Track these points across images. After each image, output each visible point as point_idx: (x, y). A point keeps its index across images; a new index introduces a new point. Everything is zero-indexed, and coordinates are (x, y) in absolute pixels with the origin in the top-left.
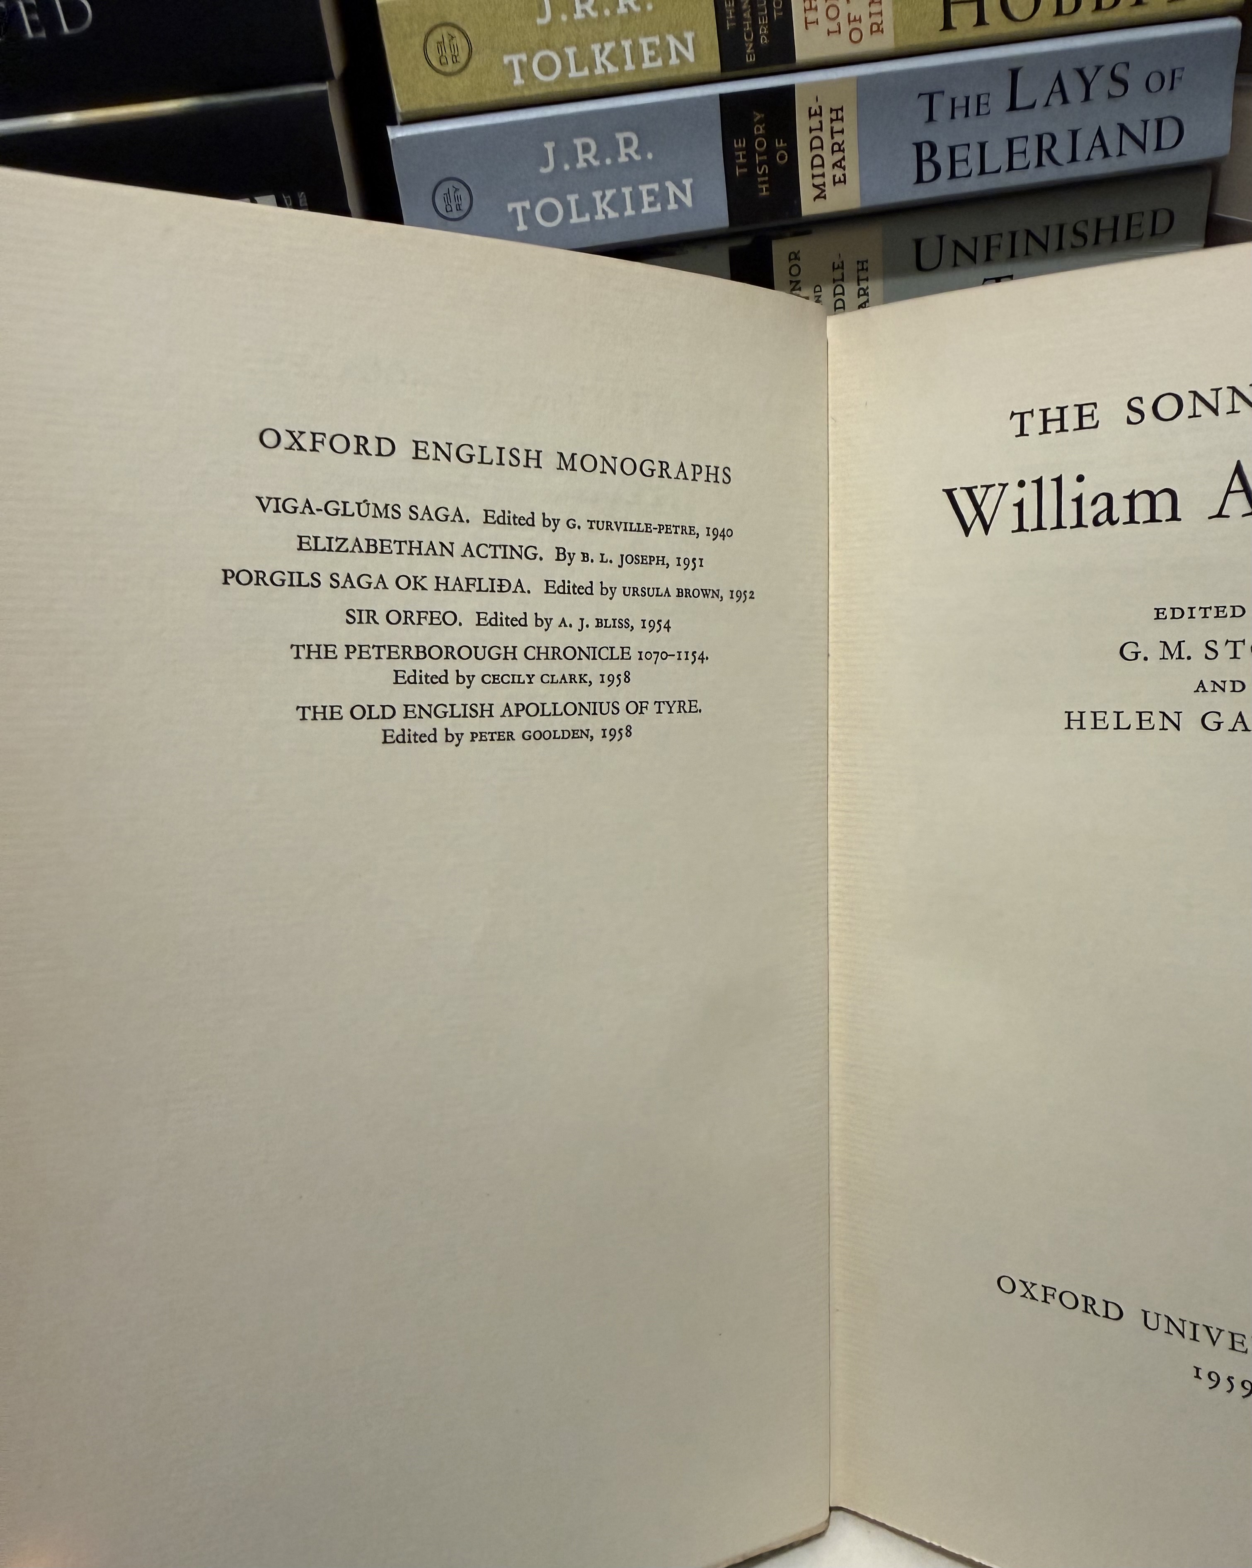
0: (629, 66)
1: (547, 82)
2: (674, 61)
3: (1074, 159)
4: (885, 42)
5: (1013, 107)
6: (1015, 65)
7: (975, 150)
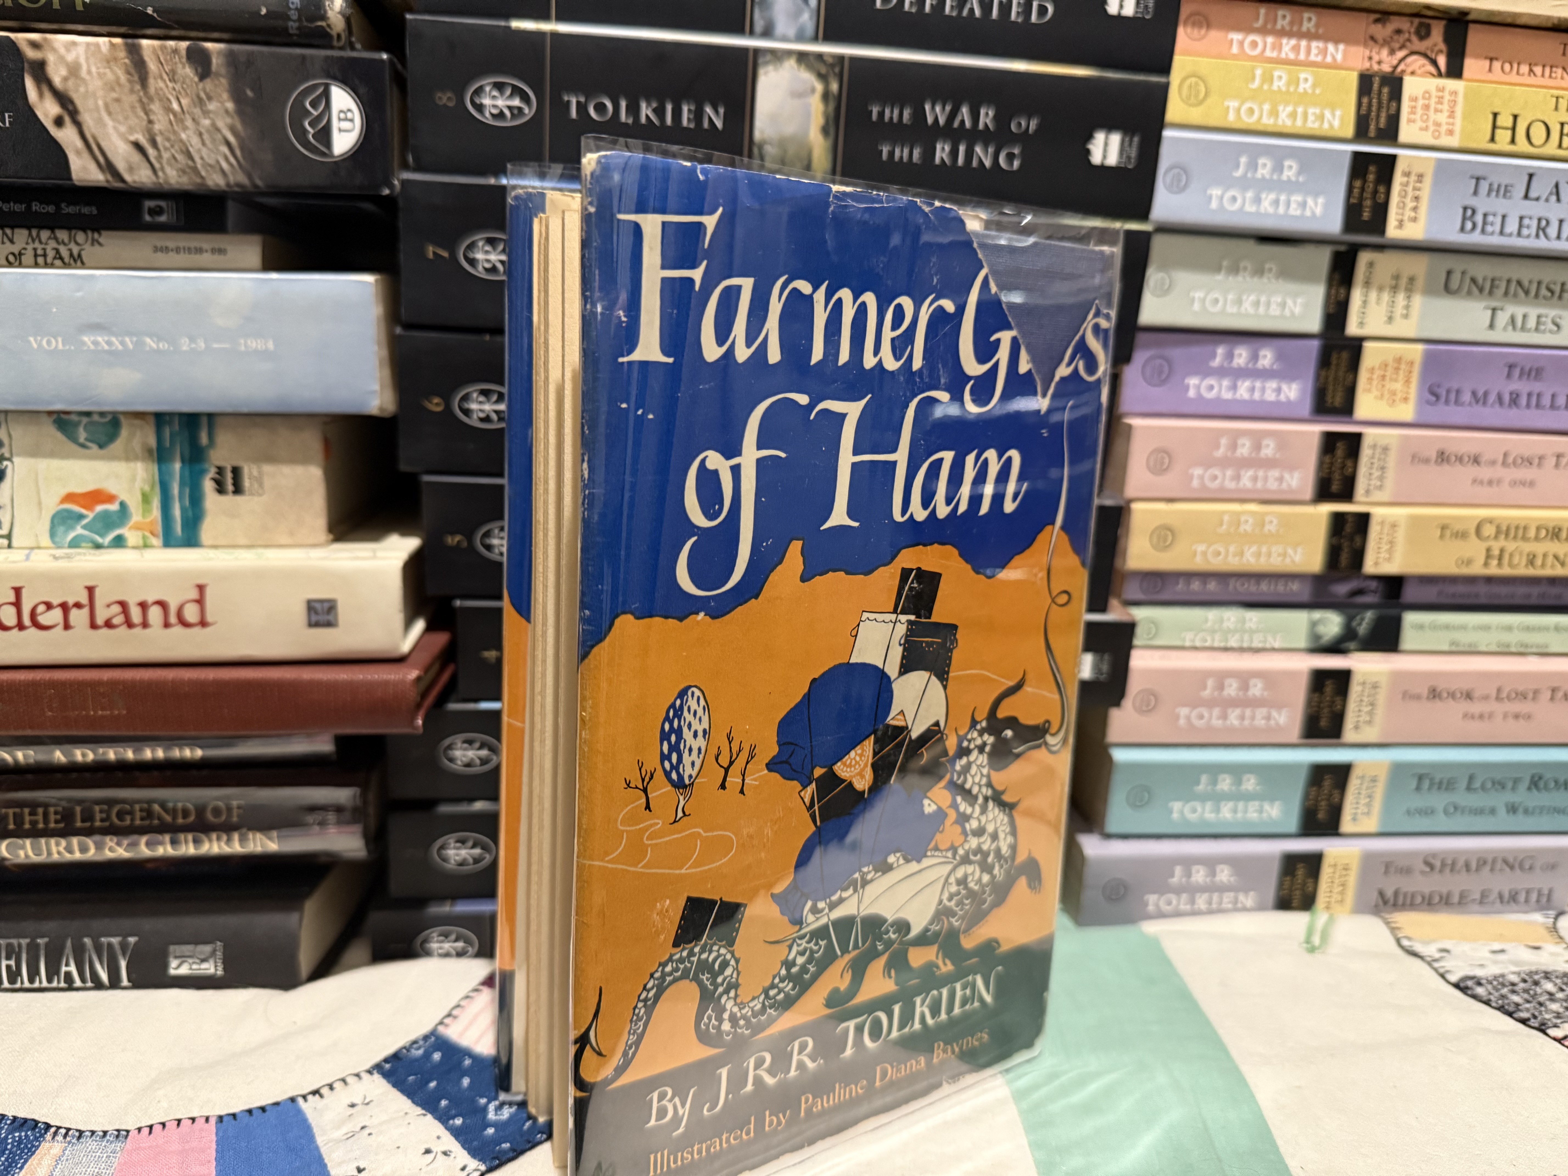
0: (1299, 122)
1: (1249, 121)
2: (1326, 126)
3: (1559, 237)
4: (1454, 142)
5: (1526, 197)
6: (1531, 171)
7: (1499, 220)
